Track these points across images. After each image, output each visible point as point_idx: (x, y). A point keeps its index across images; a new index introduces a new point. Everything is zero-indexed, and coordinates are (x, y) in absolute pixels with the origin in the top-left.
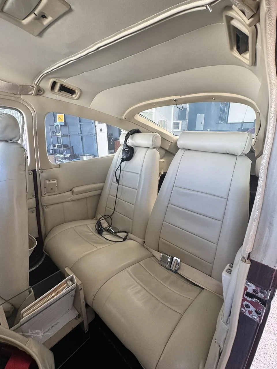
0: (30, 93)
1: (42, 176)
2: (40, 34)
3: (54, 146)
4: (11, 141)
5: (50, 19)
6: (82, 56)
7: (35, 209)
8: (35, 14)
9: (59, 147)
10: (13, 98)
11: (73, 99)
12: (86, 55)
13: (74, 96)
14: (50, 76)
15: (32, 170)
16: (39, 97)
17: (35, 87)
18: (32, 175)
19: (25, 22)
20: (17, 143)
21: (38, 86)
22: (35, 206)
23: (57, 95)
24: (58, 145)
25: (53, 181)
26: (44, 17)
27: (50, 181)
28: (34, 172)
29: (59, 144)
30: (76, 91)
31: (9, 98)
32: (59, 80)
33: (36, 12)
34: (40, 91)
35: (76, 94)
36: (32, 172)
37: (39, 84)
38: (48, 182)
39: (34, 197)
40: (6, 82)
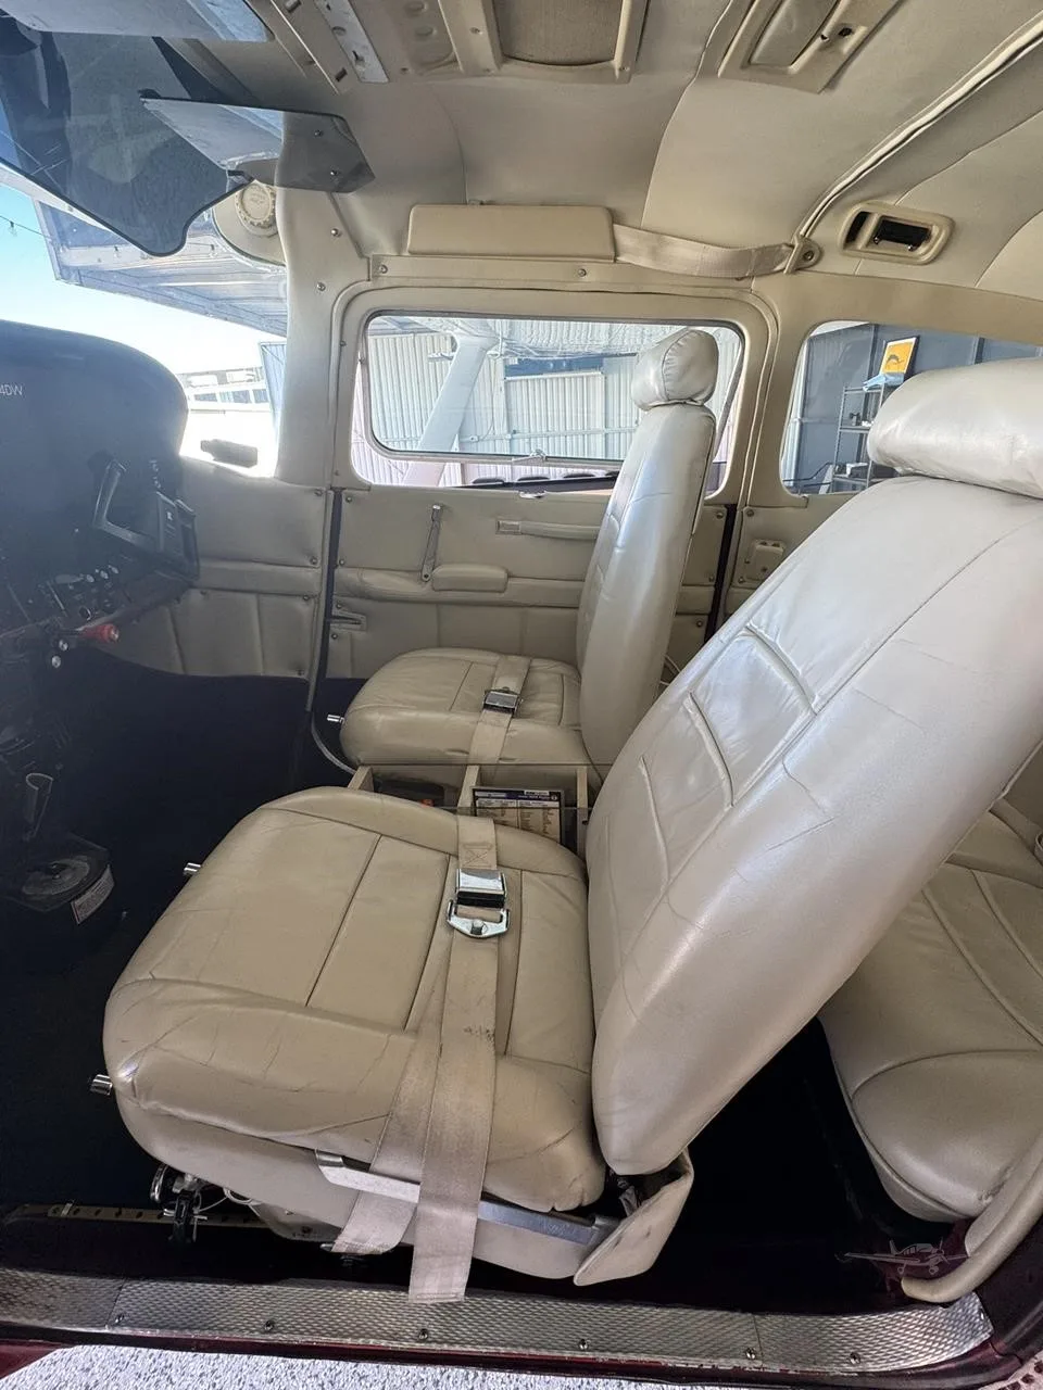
0: (778, 268)
1: (747, 525)
2: (832, 84)
3: (842, 469)
4: (692, 400)
5: (860, 32)
6: (957, 102)
7: (706, 617)
8: (823, 38)
9: (857, 476)
10: (731, 293)
11: (914, 262)
12: (973, 93)
13: (922, 249)
14: (850, 198)
15: (726, 506)
16: (802, 274)
17: (797, 245)
18: (723, 520)
19: (795, 68)
20: (702, 406)
21: (808, 239)
22: (709, 610)
23: (861, 257)
24: (853, 466)
25: (774, 545)
26: (846, 32)
27: (765, 544)
28: (732, 510)
29: (861, 464)
30: (935, 231)
31: (722, 293)
32: (880, 205)
33: (825, 32)
34: (809, 256)
35: (933, 239)
36: (725, 510)
37: (811, 233)
38: (759, 547)
39: (713, 583)
40: (720, 249)
